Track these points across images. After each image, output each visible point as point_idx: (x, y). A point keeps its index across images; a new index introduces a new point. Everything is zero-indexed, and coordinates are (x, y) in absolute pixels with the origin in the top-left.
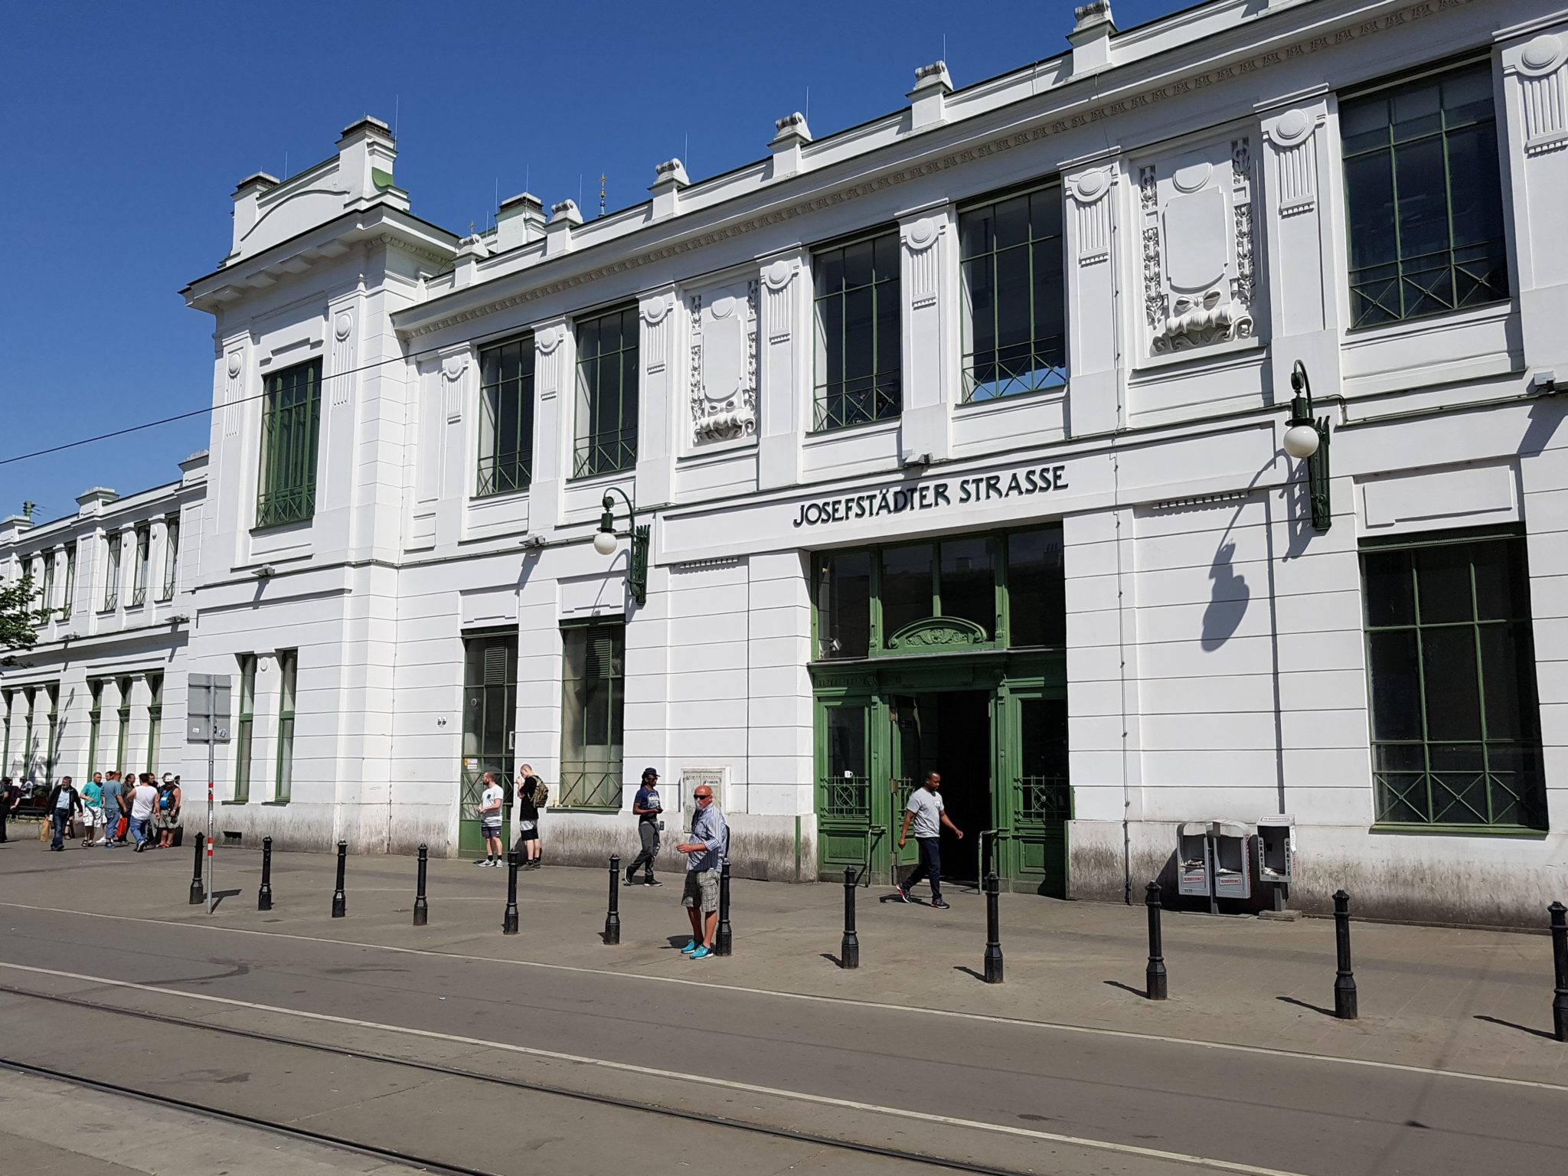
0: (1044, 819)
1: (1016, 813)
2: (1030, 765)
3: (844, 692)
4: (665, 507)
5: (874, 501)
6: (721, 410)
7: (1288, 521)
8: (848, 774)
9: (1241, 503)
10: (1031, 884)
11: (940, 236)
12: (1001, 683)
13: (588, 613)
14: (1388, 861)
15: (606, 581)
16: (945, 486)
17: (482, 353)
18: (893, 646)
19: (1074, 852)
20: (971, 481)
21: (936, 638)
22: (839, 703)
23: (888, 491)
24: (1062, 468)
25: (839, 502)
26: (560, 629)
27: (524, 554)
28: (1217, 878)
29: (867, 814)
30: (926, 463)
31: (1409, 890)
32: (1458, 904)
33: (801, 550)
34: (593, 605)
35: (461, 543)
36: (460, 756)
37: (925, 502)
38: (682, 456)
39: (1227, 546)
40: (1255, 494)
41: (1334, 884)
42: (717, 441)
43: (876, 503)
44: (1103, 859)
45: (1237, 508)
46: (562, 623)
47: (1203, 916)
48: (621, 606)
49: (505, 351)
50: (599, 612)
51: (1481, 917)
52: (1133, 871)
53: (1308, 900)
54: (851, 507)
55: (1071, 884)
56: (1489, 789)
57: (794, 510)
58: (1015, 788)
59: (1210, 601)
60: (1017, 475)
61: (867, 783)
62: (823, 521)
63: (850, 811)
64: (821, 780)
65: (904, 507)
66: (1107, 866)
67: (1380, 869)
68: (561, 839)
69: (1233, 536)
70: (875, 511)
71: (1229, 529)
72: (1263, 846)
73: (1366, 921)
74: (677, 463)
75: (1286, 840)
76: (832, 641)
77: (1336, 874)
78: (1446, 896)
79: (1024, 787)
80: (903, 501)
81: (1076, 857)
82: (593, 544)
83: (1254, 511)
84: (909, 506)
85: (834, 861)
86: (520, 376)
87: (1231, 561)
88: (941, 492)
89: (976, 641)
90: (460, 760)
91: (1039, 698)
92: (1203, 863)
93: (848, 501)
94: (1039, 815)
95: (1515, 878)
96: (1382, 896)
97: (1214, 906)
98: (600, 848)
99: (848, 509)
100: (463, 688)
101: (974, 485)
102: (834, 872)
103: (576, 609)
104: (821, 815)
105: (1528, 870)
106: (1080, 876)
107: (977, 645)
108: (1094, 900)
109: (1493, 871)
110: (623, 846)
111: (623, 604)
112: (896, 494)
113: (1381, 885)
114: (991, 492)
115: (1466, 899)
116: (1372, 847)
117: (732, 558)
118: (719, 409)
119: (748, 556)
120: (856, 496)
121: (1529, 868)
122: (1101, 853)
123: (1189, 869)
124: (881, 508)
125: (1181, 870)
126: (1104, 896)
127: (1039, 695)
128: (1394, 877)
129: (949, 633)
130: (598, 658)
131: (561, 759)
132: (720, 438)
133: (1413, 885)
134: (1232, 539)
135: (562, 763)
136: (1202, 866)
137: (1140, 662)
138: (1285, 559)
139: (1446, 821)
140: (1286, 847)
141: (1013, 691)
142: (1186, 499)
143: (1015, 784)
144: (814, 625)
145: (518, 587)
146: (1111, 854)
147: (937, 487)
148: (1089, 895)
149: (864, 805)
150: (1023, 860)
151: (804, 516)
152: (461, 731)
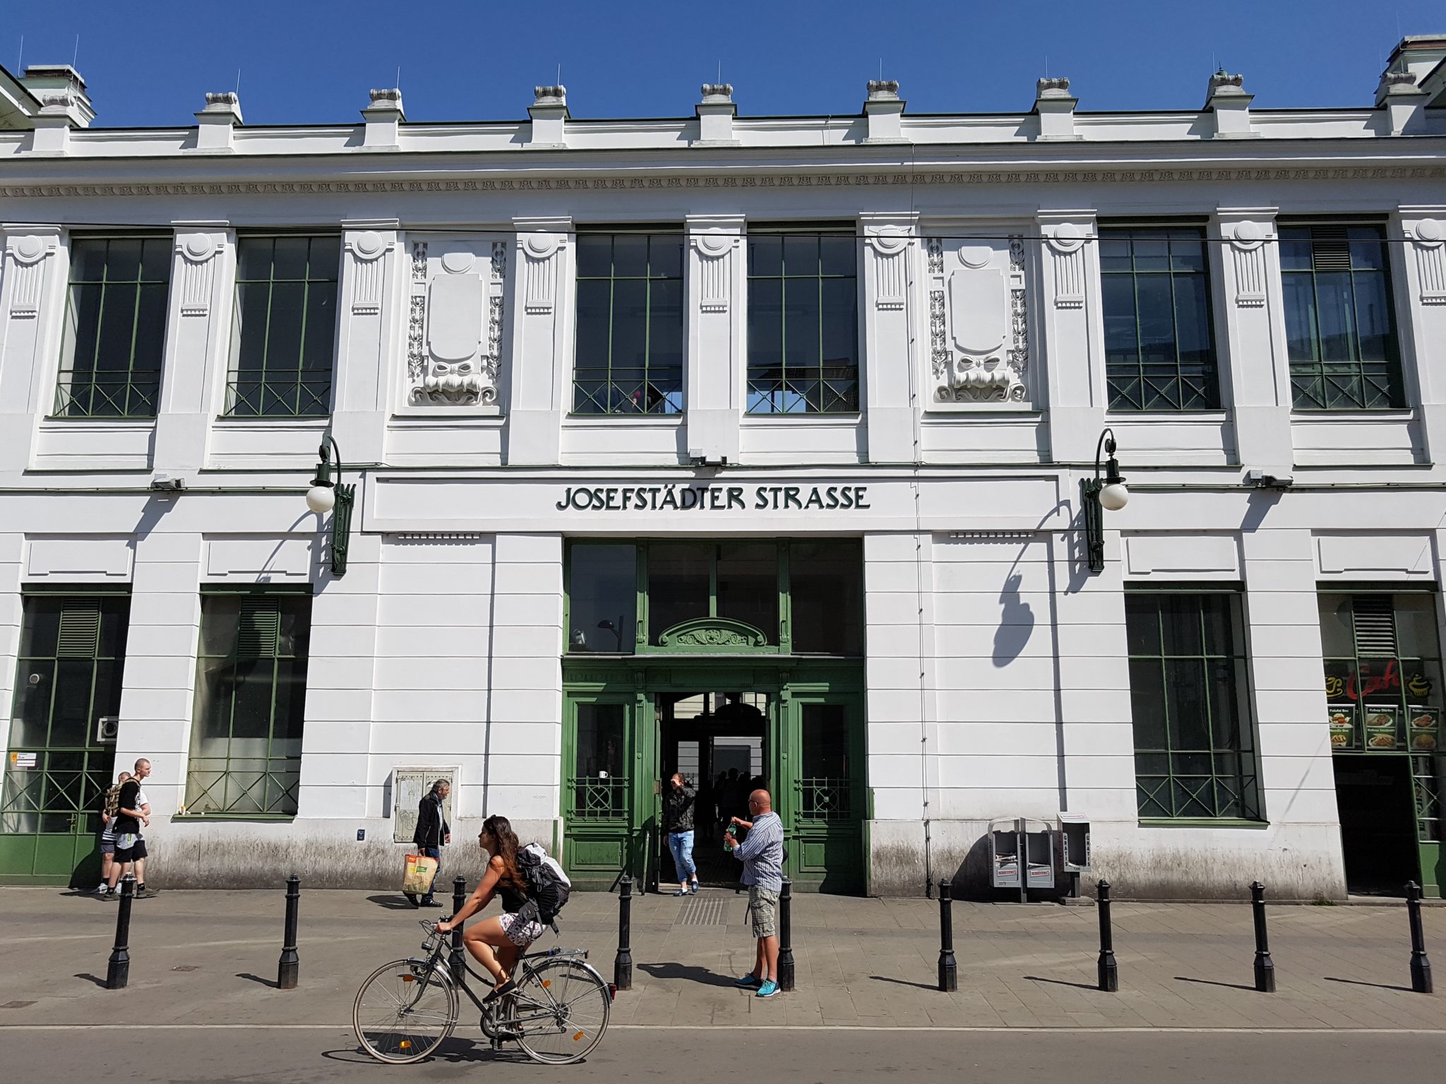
0: (827, 819)
1: (796, 813)
2: (811, 766)
3: (602, 688)
4: (375, 468)
5: (657, 494)
6: (452, 372)
7: (1068, 561)
8: (603, 775)
9: (1027, 541)
10: (811, 883)
11: (733, 249)
12: (785, 687)
13: (252, 579)
14: (1153, 850)
15: (281, 543)
16: (741, 490)
17: (73, 240)
18: (663, 644)
19: (876, 851)
20: (768, 489)
21: (711, 638)
22: (594, 700)
23: (674, 486)
24: (865, 489)
25: (616, 490)
26: (200, 594)
27: (148, 498)
28: (1028, 871)
29: (626, 816)
30: (722, 465)
31: (1169, 874)
32: (1206, 884)
33: (562, 534)
34: (261, 570)
35: (27, 473)
36: (6, 749)
37: (716, 503)
38: (397, 414)
39: (1014, 576)
40: (1042, 535)
41: (1111, 871)
42: (443, 404)
43: (660, 497)
44: (903, 857)
45: (1022, 545)
46: (204, 587)
47: (1012, 906)
48: (305, 574)
49: (114, 247)
50: (269, 578)
51: (1223, 893)
52: (934, 867)
53: (1089, 887)
54: (630, 498)
55: (872, 882)
56: (1216, 789)
57: (559, 492)
58: (795, 789)
59: (1000, 623)
60: (818, 489)
61: (626, 784)
62: (594, 507)
63: (605, 814)
64: (569, 780)
65: (693, 505)
66: (908, 863)
67: (1148, 858)
68: (195, 855)
69: (1020, 569)
70: (658, 505)
71: (1016, 562)
72: (1067, 841)
73: (1137, 901)
74: (390, 420)
75: (1087, 835)
76: (580, 634)
77: (1112, 863)
78: (1197, 878)
79: (803, 789)
80: (692, 498)
81: (878, 855)
82: (305, 497)
83: (1037, 550)
84: (698, 505)
85: (580, 868)
86: (139, 280)
87: (1018, 591)
88: (734, 495)
89: (757, 644)
90: (5, 754)
91: (821, 703)
92: (1017, 858)
93: (625, 491)
94: (819, 816)
95: (1246, 860)
96: (1149, 880)
97: (1024, 896)
98: (260, 864)
99: (626, 499)
100: (16, 658)
101: (772, 493)
102: (583, 880)
103: (230, 572)
104: (568, 818)
105: (1256, 854)
106: (881, 874)
107: (758, 648)
108: (895, 896)
109: (1231, 856)
110: (298, 861)
111: (308, 572)
112: (683, 491)
113: (1148, 871)
114: (790, 502)
115: (1212, 880)
116: (1141, 839)
117: (472, 534)
118: (449, 370)
119: (495, 533)
120: (636, 487)
121: (1256, 852)
122: (902, 851)
123: (1003, 864)
124: (665, 502)
125: (997, 865)
126: (905, 892)
127: (822, 700)
128: (1158, 864)
129: (726, 634)
130: (258, 633)
131: (189, 755)
132: (447, 401)
133: (1172, 870)
134: (1019, 571)
135: (190, 759)
136: (1016, 860)
137: (938, 675)
138: (1066, 593)
139: (1185, 816)
140: (1086, 840)
141: (794, 695)
142: (980, 532)
143: (796, 785)
144: (567, 615)
145: (133, 538)
146: (912, 852)
147: (730, 490)
148: (892, 891)
149: (621, 806)
150: (802, 860)
151: (571, 500)
152: (9, 716)
